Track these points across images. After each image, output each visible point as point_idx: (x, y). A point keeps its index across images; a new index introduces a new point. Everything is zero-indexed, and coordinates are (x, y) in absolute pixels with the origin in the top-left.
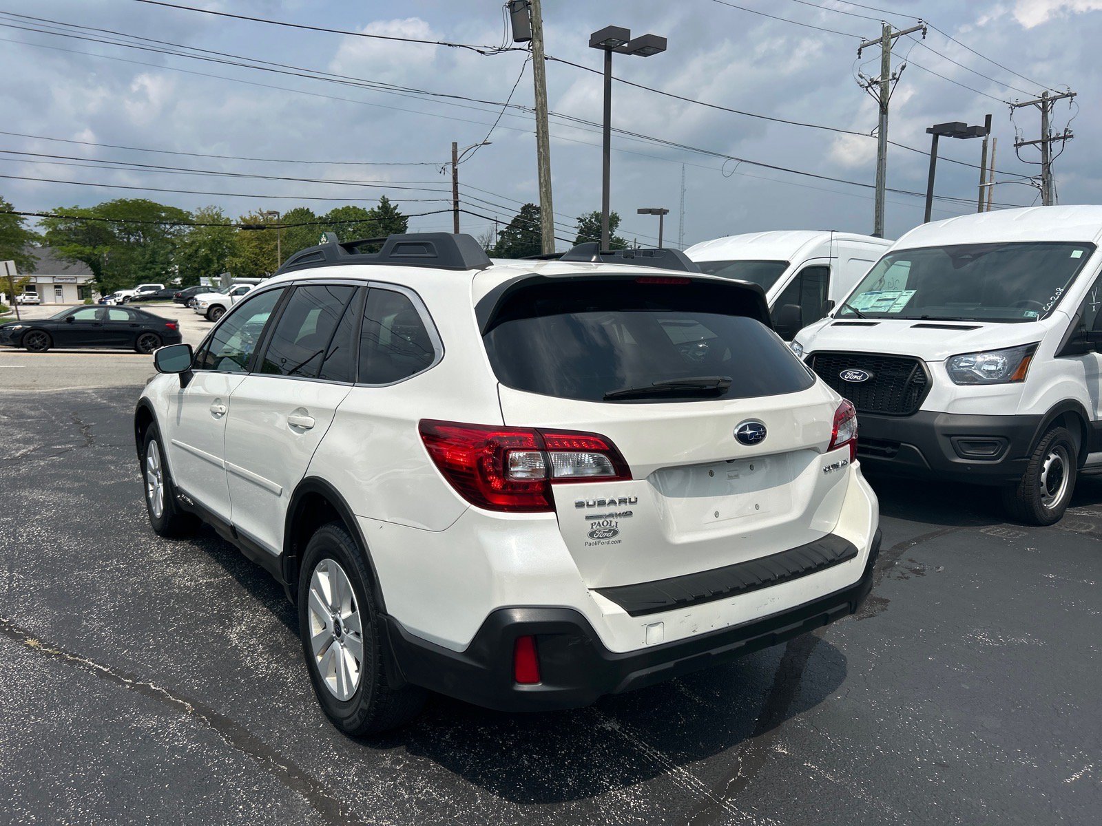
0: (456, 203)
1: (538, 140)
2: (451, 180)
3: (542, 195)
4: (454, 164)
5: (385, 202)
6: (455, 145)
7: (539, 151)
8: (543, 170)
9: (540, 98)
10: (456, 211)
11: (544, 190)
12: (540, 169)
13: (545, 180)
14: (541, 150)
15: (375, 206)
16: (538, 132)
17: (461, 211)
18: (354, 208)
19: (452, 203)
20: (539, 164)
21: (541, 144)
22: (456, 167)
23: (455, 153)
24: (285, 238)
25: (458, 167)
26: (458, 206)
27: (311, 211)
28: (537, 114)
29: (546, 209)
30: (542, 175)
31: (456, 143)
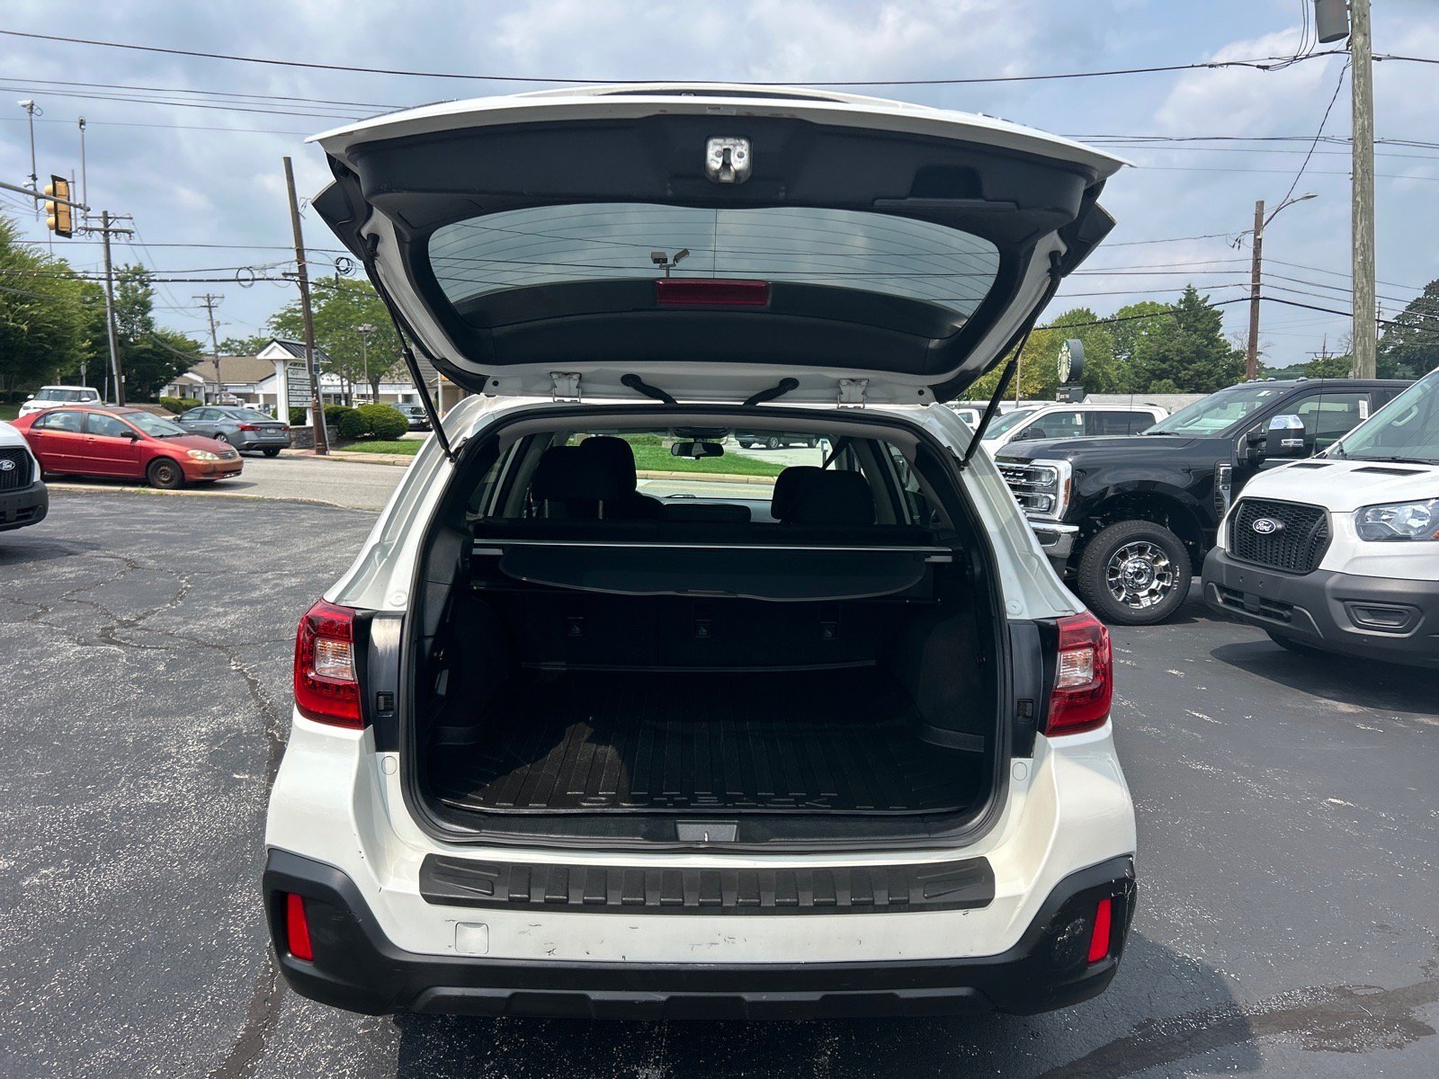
0: (1256, 288)
1: (1354, 184)
2: (1251, 255)
3: (1357, 268)
4: (1257, 233)
5: (1190, 293)
6: (1260, 204)
7: (1354, 200)
8: (1359, 228)
9: (1360, 121)
10: (1255, 300)
11: (1360, 258)
12: (1355, 228)
13: (1363, 244)
14: (1359, 199)
15: (1174, 299)
16: (1354, 173)
17: (1264, 298)
18: (1152, 303)
19: (1250, 288)
20: (1354, 221)
21: (1358, 189)
22: (1258, 237)
23: (1259, 216)
24: (1047, 348)
25: (1262, 235)
26: (1258, 293)
27: (1092, 312)
28: (1355, 145)
29: (1363, 288)
30: (1358, 237)
31: (1262, 202)
